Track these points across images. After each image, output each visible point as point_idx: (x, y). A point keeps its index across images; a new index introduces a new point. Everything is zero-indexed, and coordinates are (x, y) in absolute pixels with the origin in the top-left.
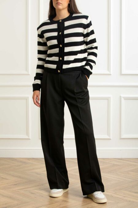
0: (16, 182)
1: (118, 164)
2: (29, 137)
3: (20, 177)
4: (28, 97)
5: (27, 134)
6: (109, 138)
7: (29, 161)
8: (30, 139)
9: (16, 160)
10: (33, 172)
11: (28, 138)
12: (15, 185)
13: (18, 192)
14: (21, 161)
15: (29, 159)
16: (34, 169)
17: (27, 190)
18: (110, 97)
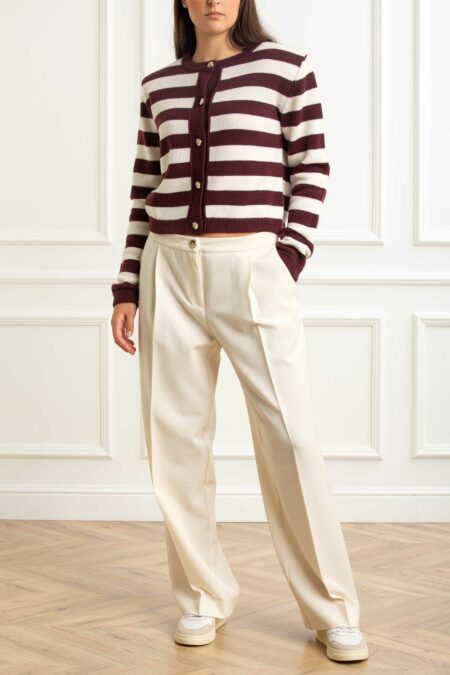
0: (64, 600)
1: (405, 541)
2: (107, 450)
3: (76, 584)
4: (106, 319)
5: (103, 441)
6: (375, 454)
7: (104, 531)
9: (64, 527)
10: (121, 568)
11: (104, 453)
12: (60, 609)
13: (71, 632)
14: (81, 532)
15: (107, 524)
17: (99, 628)
18: (378, 320)
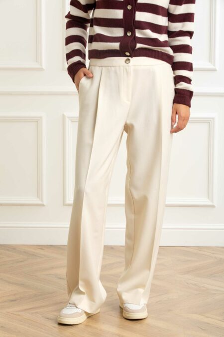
2: (42, 201)
3: (22, 285)
4: (41, 117)
5: (39, 193)
7: (42, 252)
8: (43, 205)
10: (50, 274)
11: (40, 202)
12: (12, 301)
13: (19, 315)
14: (25, 252)
16: (52, 268)
17: (37, 313)
18: (213, 119)
